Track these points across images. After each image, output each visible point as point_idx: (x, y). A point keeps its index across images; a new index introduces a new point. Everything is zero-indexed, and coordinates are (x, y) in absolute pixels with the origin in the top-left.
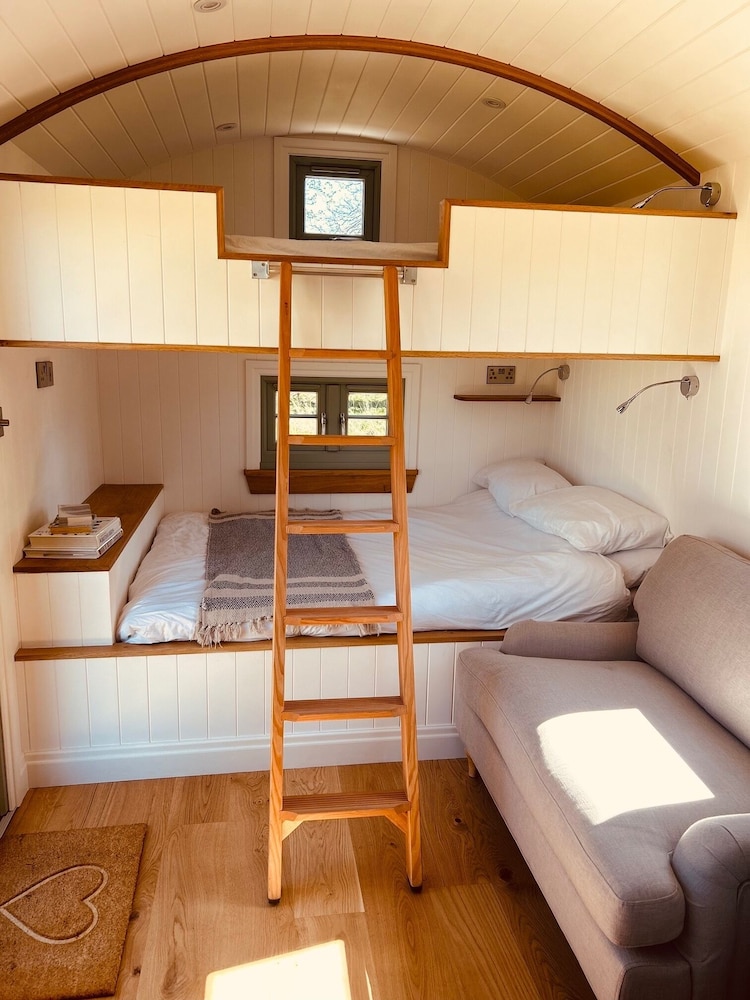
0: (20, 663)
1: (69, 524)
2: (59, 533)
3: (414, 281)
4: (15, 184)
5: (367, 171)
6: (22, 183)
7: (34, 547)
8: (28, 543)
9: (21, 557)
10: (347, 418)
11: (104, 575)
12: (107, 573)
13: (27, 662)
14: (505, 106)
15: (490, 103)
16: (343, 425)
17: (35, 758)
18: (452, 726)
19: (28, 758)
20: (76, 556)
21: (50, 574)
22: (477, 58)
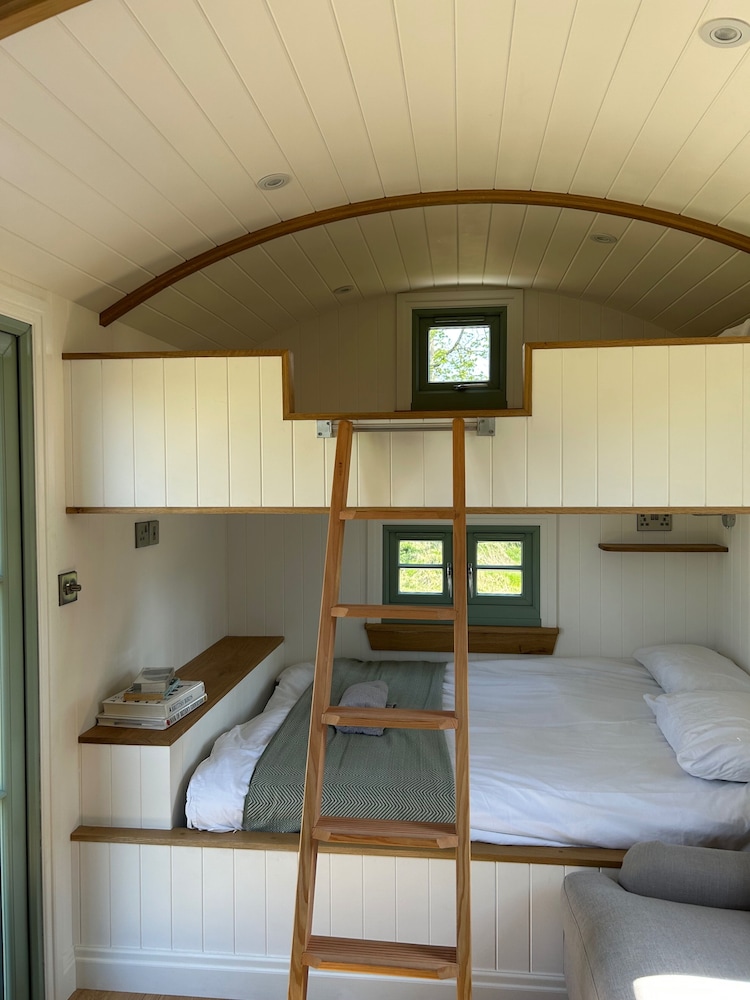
0: (76, 843)
1: (142, 691)
2: (132, 699)
3: (491, 433)
4: (97, 362)
5: (492, 317)
6: (104, 361)
7: (107, 715)
8: (102, 711)
9: (93, 724)
10: (475, 568)
11: (165, 750)
12: (168, 748)
13: (82, 843)
14: (616, 240)
15: (599, 239)
16: (471, 576)
17: (85, 954)
18: (558, 977)
19: (78, 953)
20: (144, 726)
21: (113, 746)
22: (567, 196)
